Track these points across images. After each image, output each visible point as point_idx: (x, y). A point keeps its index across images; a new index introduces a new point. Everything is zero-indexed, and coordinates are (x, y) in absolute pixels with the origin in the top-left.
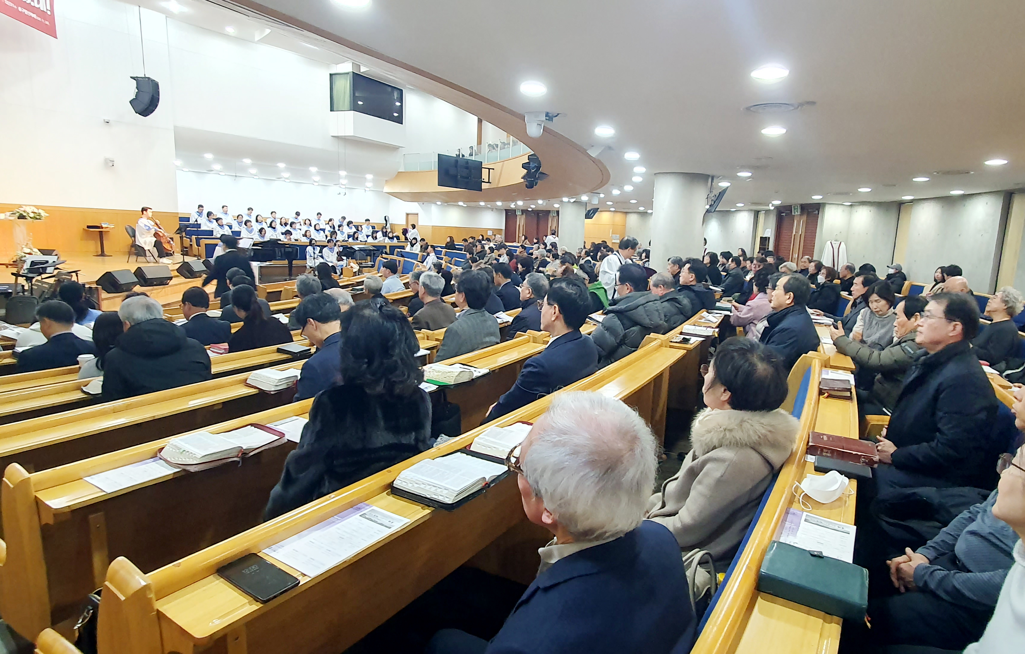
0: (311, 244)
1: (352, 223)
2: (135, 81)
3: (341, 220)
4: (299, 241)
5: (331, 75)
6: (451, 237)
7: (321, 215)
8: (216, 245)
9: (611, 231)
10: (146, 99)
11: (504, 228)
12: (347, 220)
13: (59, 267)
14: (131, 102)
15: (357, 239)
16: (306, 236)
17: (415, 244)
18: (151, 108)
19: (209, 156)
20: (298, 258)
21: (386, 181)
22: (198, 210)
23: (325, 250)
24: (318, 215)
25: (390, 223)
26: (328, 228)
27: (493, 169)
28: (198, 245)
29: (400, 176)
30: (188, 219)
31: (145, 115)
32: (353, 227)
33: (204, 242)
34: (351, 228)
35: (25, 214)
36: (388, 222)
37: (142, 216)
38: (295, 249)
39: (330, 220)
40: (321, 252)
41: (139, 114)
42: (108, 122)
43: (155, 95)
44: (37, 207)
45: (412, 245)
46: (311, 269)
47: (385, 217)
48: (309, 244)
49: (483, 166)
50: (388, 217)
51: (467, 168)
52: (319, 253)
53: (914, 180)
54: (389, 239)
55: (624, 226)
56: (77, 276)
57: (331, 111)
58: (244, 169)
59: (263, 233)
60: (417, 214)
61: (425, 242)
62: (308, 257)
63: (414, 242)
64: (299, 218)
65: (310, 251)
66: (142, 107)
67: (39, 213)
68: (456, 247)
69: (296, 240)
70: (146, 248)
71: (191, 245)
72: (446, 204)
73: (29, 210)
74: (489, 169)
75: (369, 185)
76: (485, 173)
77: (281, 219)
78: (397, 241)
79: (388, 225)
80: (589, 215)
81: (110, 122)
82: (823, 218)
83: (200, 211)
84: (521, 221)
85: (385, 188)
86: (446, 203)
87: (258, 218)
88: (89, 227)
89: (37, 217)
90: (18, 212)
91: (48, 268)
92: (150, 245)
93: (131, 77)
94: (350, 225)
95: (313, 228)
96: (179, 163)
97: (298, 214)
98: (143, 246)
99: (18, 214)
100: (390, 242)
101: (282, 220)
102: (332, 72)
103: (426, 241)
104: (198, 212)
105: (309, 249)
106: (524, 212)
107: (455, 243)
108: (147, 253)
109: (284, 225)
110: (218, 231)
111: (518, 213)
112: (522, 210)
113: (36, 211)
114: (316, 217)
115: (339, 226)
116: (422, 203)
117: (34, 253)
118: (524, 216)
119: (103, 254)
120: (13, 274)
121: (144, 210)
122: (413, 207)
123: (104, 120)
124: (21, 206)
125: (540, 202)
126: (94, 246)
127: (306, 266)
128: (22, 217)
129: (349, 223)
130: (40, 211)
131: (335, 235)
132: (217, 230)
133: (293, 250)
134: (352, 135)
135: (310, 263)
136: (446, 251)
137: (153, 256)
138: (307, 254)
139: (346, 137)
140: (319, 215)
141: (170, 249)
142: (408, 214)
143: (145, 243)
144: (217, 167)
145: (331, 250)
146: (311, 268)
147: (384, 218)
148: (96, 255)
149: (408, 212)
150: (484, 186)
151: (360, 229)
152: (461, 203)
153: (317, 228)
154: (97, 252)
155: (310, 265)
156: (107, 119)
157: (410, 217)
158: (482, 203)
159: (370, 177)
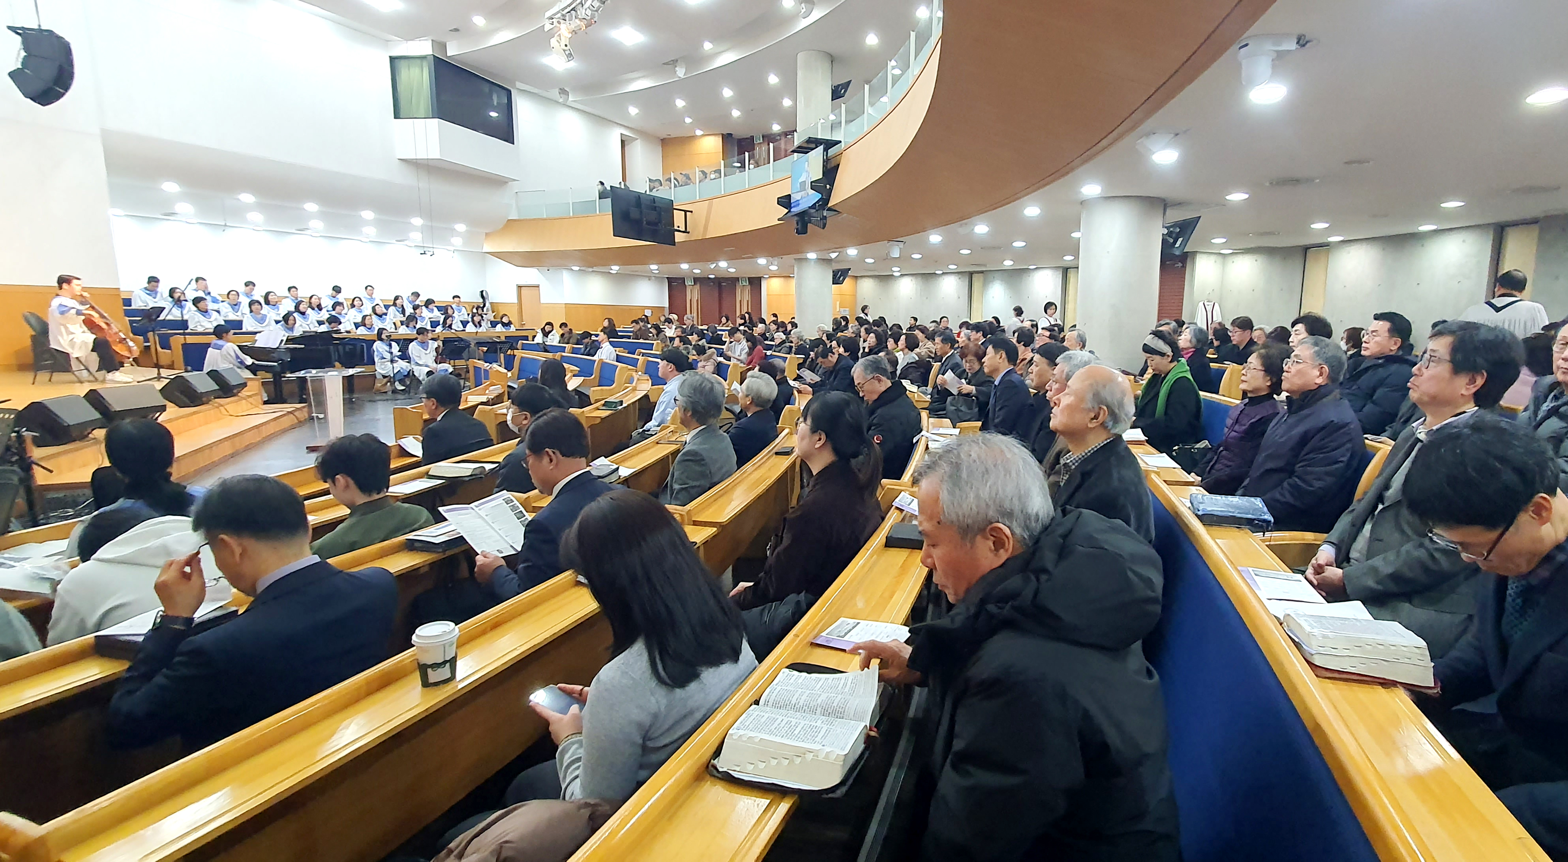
1: (434, 302)
2: (19, 38)
3: (414, 298)
5: (392, 59)
6: (610, 320)
8: (208, 345)
9: (838, 303)
11: (667, 305)
14: (12, 75)
15: (450, 326)
16: (365, 325)
17: (550, 332)
18: (55, 89)
19: (171, 187)
20: (365, 361)
21: (486, 234)
22: (147, 285)
25: (491, 301)
27: (692, 212)
29: (511, 226)
31: (43, 104)
32: (435, 309)
33: (177, 341)
34: (432, 311)
36: (487, 301)
37: (60, 292)
39: (396, 298)
40: (402, 349)
41: (31, 99)
43: (64, 65)
45: (546, 334)
46: (385, 380)
47: (482, 292)
49: (676, 207)
50: (486, 292)
51: (655, 209)
53: (1442, 205)
55: (855, 296)
57: (395, 118)
58: (238, 212)
59: (291, 322)
60: (538, 286)
61: (567, 329)
62: (376, 359)
63: (548, 328)
65: (380, 350)
66: (37, 86)
68: (619, 334)
69: (349, 332)
70: (74, 354)
72: (588, 270)
74: (685, 211)
75: (457, 242)
76: (679, 217)
77: (311, 298)
79: (487, 304)
80: (837, 279)
82: (1193, 270)
83: (152, 287)
84: (693, 295)
85: (485, 245)
87: (270, 297)
92: (83, 348)
93: (9, 28)
94: (430, 306)
98: (68, 350)
100: (504, 330)
101: (313, 300)
102: (395, 53)
103: (569, 327)
104: (146, 289)
105: (378, 346)
106: (696, 280)
108: (75, 365)
109: (316, 309)
110: (199, 322)
111: (689, 283)
112: (694, 279)
115: (415, 308)
116: (547, 269)
118: (698, 287)
121: (63, 281)
122: (531, 275)
125: (723, 264)
127: (374, 376)
129: (429, 303)
131: (414, 322)
132: (197, 320)
133: (355, 348)
134: (437, 156)
135: (383, 369)
137: (87, 369)
138: (376, 353)
139: (418, 161)
140: (369, 288)
141: (129, 355)
142: (520, 287)
143: (72, 343)
144: (185, 208)
145: (424, 345)
146: (384, 377)
147: (479, 294)
149: (521, 283)
150: (679, 237)
152: (615, 267)
153: (378, 310)
155: (383, 372)
157: (523, 290)
158: (654, 267)
159: (461, 227)
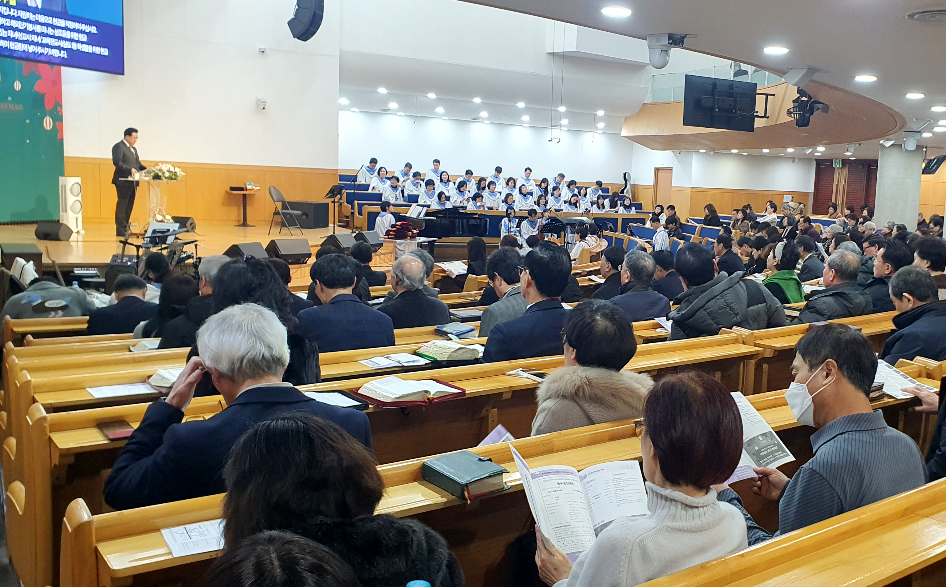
0: (508, 215)
1: (575, 183)
3: (558, 179)
4: (495, 210)
6: (713, 205)
7: (531, 171)
10: (307, 18)
11: (812, 190)
12: (567, 179)
13: (179, 238)
14: (289, 23)
16: (505, 203)
18: (312, 29)
19: (383, 91)
23: (524, 223)
24: (526, 170)
25: (632, 183)
26: (537, 192)
27: (774, 95)
28: (360, 213)
29: (645, 110)
30: (355, 178)
31: (305, 40)
33: (366, 209)
35: (160, 174)
36: (628, 183)
38: (483, 221)
39: (543, 179)
40: (518, 226)
41: (298, 38)
42: (263, 52)
43: (317, 12)
44: (174, 164)
47: (625, 174)
48: (505, 215)
49: (757, 92)
50: (629, 174)
51: (730, 95)
52: (517, 227)
54: (625, 209)
56: (196, 248)
60: (671, 169)
62: (502, 233)
64: (501, 175)
65: (505, 225)
66: (301, 29)
67: (175, 172)
69: (489, 208)
71: (353, 214)
72: (712, 153)
73: (165, 168)
74: (767, 95)
75: (601, 125)
76: (760, 101)
78: (635, 211)
79: (628, 186)
80: (929, 170)
81: (266, 51)
83: (371, 167)
84: (840, 179)
85: (623, 129)
86: (713, 150)
87: (445, 176)
88: (232, 189)
89: (173, 177)
90: (154, 171)
91: (169, 238)
94: (571, 187)
95: (517, 190)
96: (344, 101)
97: (499, 170)
99: (153, 174)
105: (505, 221)
106: (846, 163)
107: (719, 215)
111: (837, 165)
112: (843, 160)
113: (172, 169)
114: (523, 175)
115: (554, 189)
116: (678, 151)
117: (166, 221)
118: (846, 170)
119: (244, 224)
120: (121, 242)
122: (666, 158)
123: (260, 49)
124: (156, 163)
126: (235, 213)
128: (157, 177)
129: (572, 183)
130: (177, 170)
133: (480, 222)
134: (575, 49)
136: (702, 227)
138: (502, 228)
139: (565, 54)
140: (528, 171)
142: (657, 170)
144: (394, 105)
145: (533, 223)
147: (623, 175)
148: (237, 224)
149: (659, 165)
151: (582, 192)
152: (735, 151)
153: (524, 191)
154: (239, 221)
156: (262, 47)
157: (660, 174)
158: (790, 150)
159: (600, 113)
